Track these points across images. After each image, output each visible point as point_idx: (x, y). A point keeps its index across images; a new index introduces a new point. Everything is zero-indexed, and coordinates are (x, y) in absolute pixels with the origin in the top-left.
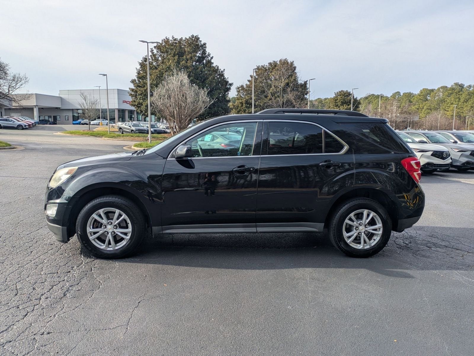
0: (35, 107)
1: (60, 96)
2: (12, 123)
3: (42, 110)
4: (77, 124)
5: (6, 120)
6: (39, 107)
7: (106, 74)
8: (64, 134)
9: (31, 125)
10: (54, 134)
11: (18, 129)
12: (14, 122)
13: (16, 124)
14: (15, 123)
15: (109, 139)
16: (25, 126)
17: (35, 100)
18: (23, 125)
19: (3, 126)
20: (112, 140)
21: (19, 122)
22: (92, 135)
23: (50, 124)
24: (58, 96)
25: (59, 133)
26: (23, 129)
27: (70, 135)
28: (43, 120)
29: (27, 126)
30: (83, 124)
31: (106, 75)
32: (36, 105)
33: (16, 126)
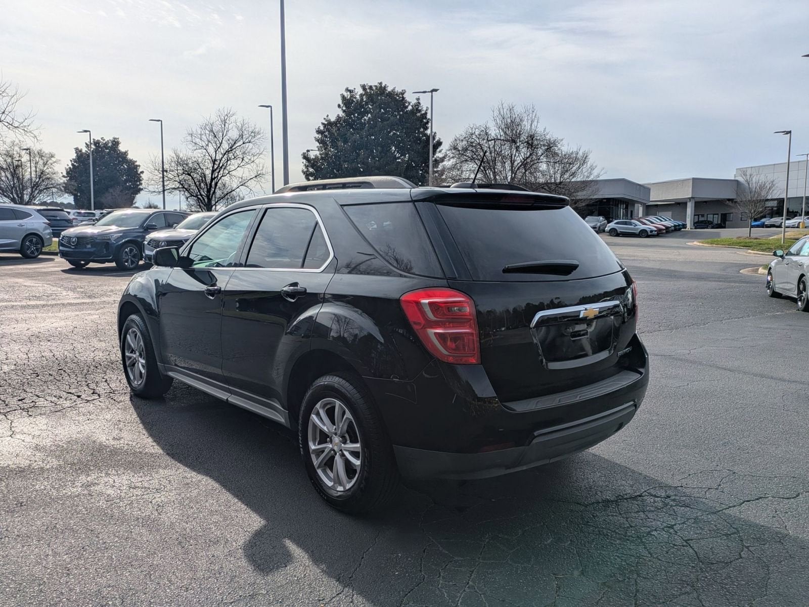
0: (690, 200)
1: (737, 179)
2: (633, 227)
3: (700, 205)
4: (758, 226)
5: (626, 223)
6: (696, 201)
7: (789, 130)
8: (701, 244)
9: (664, 230)
10: (689, 244)
11: (641, 237)
12: (636, 225)
13: (638, 229)
14: (636, 227)
15: (756, 254)
16: (651, 231)
17: (691, 189)
18: (648, 230)
19: (620, 232)
20: (762, 254)
21: (644, 226)
22: (747, 247)
23: (713, 228)
24: (733, 178)
25: (696, 243)
26: (648, 236)
27: (710, 245)
28: (702, 222)
29: (655, 231)
30: (767, 226)
31: (790, 132)
32: (690, 197)
33: (637, 232)
